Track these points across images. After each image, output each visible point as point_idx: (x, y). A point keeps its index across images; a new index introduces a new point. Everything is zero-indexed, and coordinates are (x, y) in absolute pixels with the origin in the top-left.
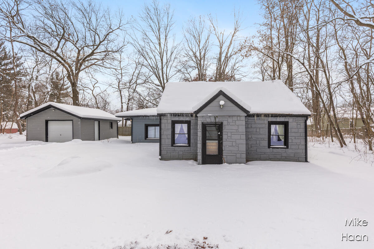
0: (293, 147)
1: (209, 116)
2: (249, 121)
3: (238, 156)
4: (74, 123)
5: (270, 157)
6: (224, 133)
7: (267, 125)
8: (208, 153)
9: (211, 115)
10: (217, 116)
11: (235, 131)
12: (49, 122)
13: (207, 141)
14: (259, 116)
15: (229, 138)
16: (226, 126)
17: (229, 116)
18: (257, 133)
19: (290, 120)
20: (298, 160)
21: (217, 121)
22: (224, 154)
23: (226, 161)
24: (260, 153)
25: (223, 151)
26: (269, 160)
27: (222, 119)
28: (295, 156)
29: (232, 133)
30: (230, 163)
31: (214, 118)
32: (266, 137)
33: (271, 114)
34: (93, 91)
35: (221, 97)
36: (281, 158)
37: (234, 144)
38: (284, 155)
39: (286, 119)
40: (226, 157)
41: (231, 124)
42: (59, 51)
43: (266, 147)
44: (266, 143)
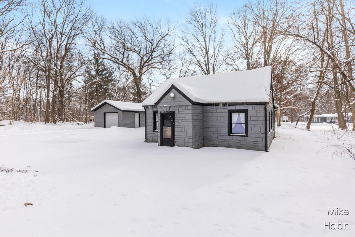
0: (252, 135)
1: (165, 106)
2: (211, 110)
3: (186, 140)
4: (119, 114)
5: (230, 145)
6: (176, 121)
7: (227, 114)
8: (164, 137)
9: (166, 105)
10: (171, 107)
11: (184, 119)
12: (106, 114)
13: (164, 127)
14: (217, 105)
15: (179, 125)
16: (178, 115)
17: (180, 106)
18: (218, 121)
19: (250, 108)
20: (257, 149)
21: (171, 111)
22: (176, 138)
23: (177, 144)
24: (220, 140)
25: (175, 135)
26: (228, 148)
27: (174, 109)
28: (255, 144)
29: (182, 121)
30: (180, 146)
31: (169, 108)
32: (226, 124)
33: (228, 103)
34: (150, 89)
35: (173, 90)
36: (240, 146)
37: (183, 130)
38: (244, 143)
39: (245, 107)
40: (177, 141)
41: (181, 113)
42: (124, 61)
43: (226, 135)
44: (226, 131)
